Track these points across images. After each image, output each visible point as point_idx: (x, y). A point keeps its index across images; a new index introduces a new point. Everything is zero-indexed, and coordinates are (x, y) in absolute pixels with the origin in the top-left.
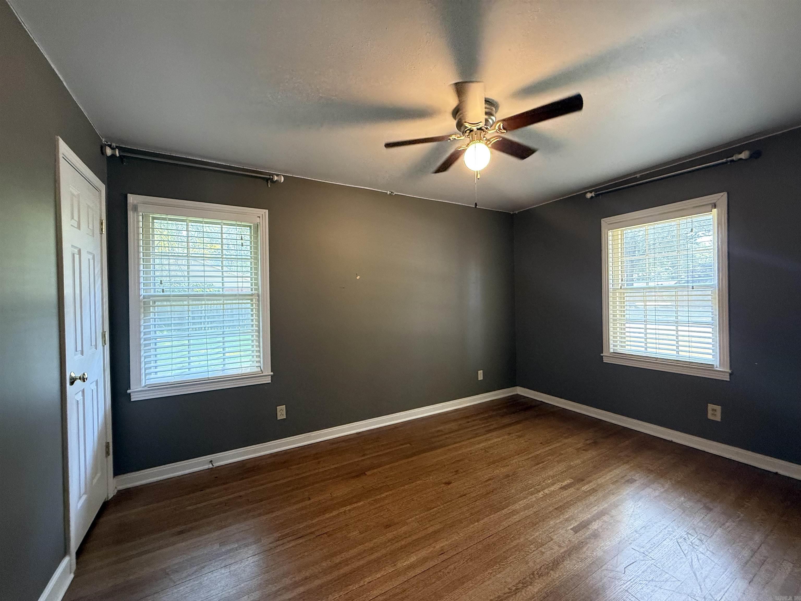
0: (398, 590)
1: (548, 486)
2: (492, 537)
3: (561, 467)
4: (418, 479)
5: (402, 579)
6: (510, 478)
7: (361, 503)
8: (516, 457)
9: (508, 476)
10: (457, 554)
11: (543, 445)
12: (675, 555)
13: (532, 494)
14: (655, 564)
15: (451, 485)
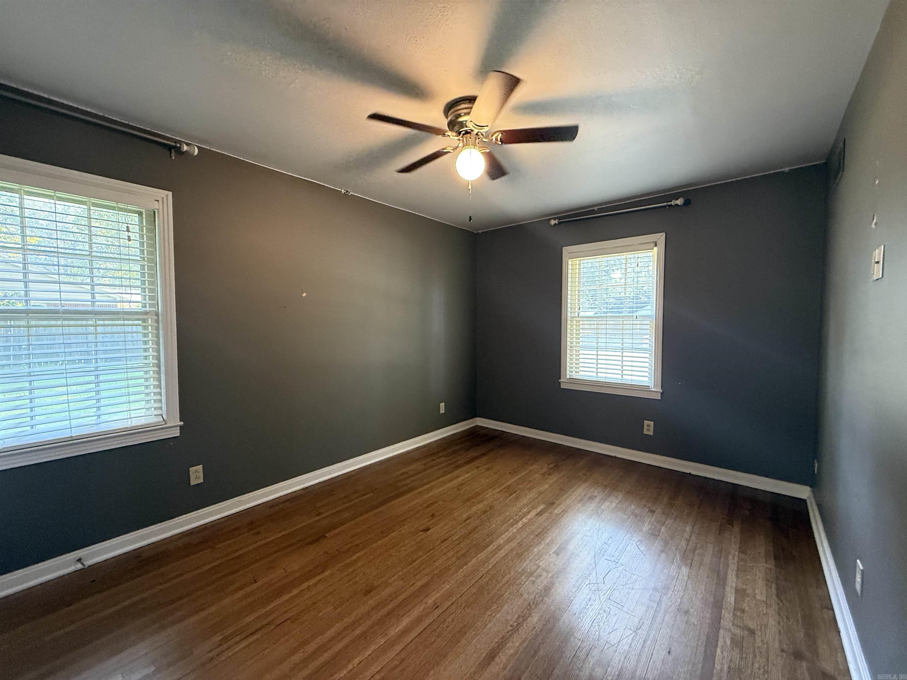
0: (396, 663)
1: (525, 515)
2: (483, 577)
3: (533, 494)
4: (391, 531)
5: (398, 648)
6: (488, 513)
7: (327, 573)
8: (489, 490)
9: (485, 512)
10: (452, 604)
11: (513, 474)
12: (638, 557)
13: (512, 525)
14: (625, 569)
15: (430, 531)
